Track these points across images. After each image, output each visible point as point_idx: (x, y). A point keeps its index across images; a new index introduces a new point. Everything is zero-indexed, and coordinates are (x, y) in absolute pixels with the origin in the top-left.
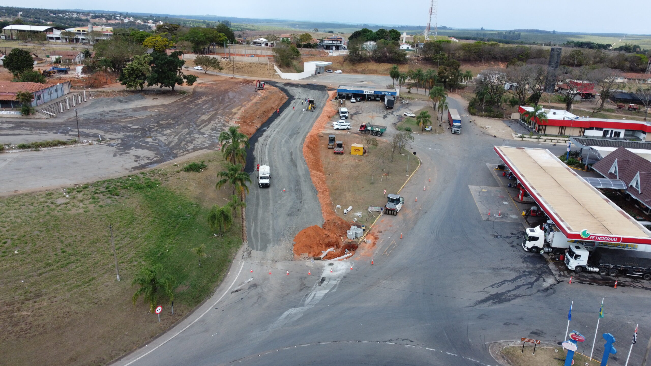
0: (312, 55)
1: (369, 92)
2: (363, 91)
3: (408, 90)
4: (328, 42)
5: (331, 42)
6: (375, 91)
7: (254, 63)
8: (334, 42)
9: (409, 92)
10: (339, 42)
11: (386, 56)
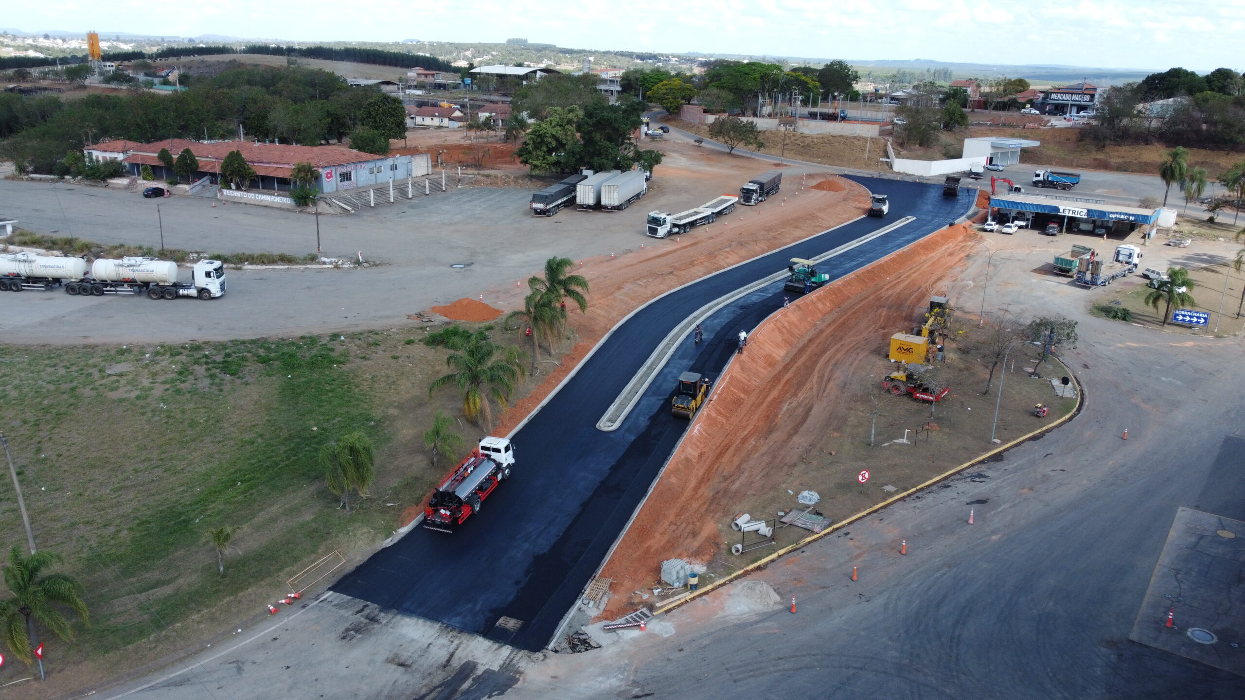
0: (1004, 125)
1: (1074, 212)
2: (1057, 209)
3: (1206, 216)
4: (1059, 96)
5: (1067, 97)
6: (1089, 211)
7: (842, 136)
8: (1074, 97)
9: (1211, 220)
10: (1087, 98)
11: (1198, 131)
